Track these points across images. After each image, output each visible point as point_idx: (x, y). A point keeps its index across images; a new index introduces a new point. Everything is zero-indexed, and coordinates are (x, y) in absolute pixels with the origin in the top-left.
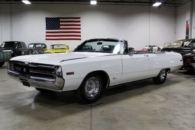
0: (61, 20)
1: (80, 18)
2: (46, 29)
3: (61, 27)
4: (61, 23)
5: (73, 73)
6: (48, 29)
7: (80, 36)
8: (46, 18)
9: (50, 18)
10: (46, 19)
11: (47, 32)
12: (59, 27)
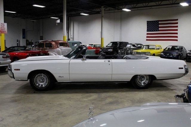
0: (160, 22)
1: (177, 20)
2: (147, 31)
3: (160, 29)
4: (160, 26)
5: (19, 70)
6: (149, 31)
7: (177, 37)
8: (147, 21)
9: (151, 22)
10: (147, 23)
11: (147, 34)
12: (158, 29)
